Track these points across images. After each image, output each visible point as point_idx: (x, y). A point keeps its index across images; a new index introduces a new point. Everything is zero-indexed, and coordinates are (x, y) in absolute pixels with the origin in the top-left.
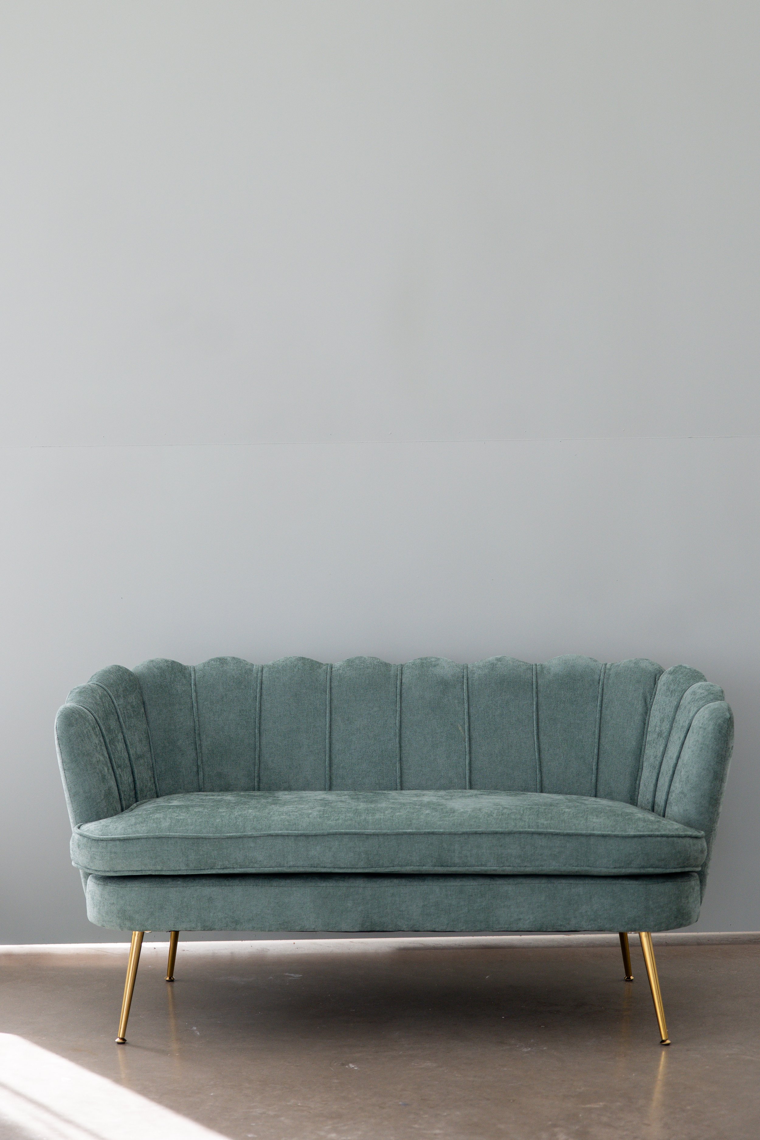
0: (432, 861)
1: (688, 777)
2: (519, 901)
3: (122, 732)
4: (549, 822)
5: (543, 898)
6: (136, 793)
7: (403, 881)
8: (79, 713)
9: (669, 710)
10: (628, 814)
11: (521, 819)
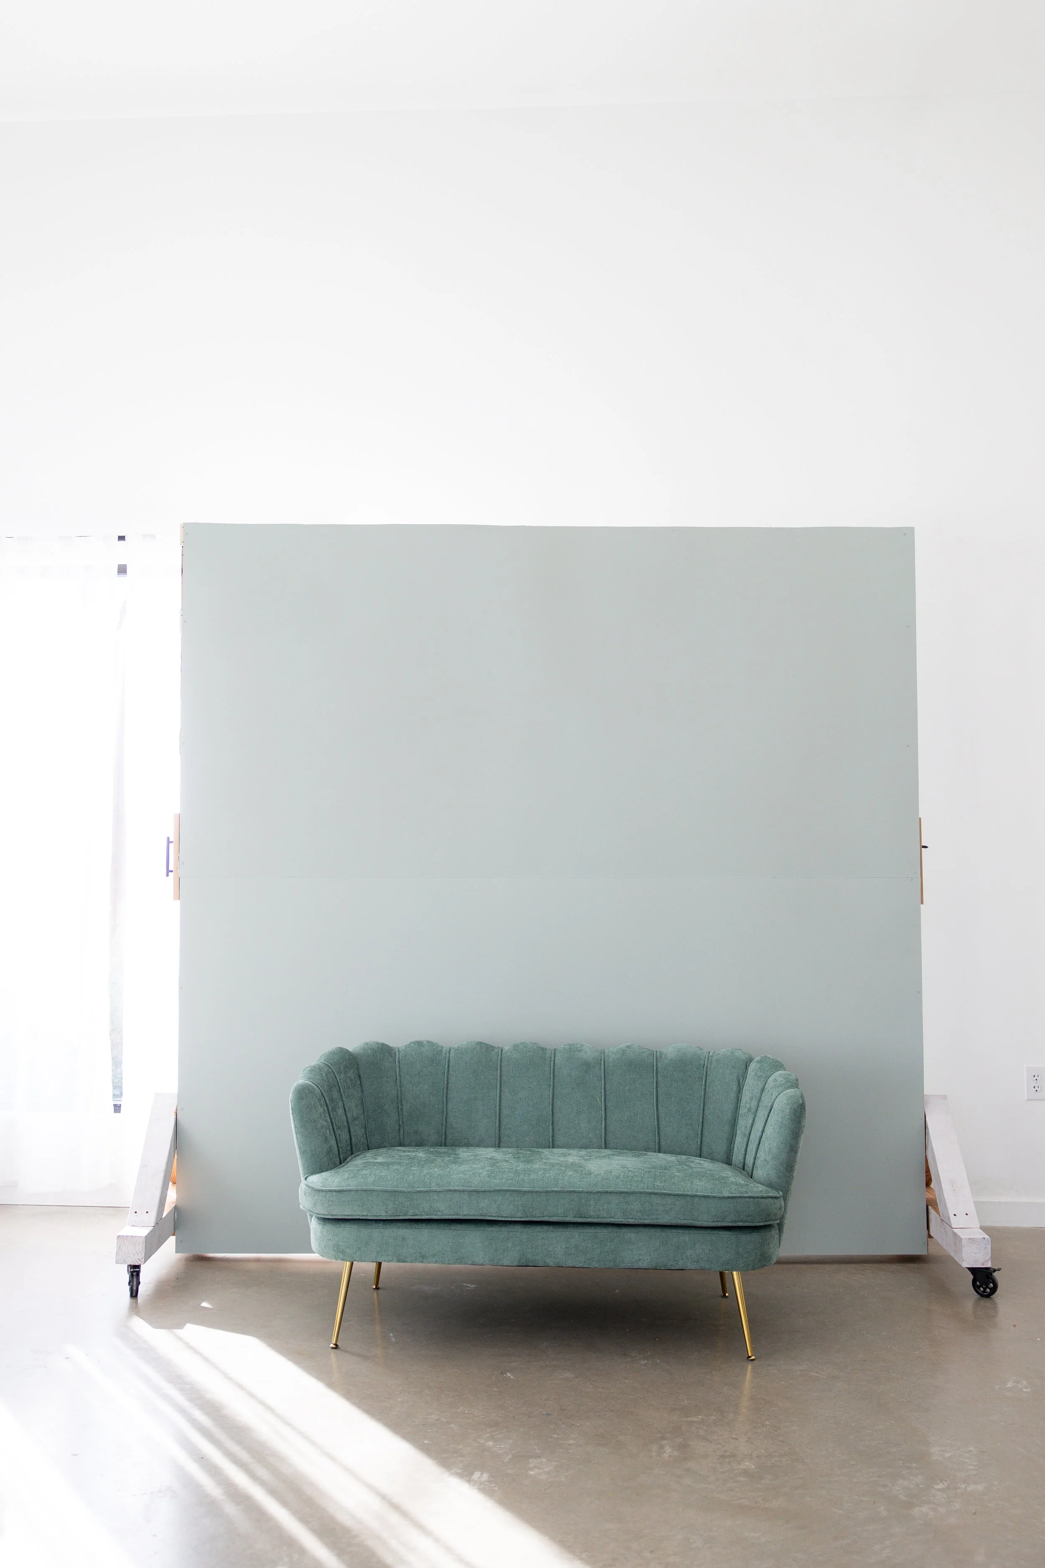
0: (573, 1214)
1: (770, 1149)
2: (639, 1246)
3: (342, 1101)
4: (663, 1184)
5: (658, 1244)
6: (351, 1147)
7: (551, 1228)
8: (308, 1089)
9: (757, 1091)
10: (723, 1178)
11: (641, 1181)
